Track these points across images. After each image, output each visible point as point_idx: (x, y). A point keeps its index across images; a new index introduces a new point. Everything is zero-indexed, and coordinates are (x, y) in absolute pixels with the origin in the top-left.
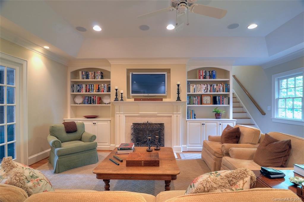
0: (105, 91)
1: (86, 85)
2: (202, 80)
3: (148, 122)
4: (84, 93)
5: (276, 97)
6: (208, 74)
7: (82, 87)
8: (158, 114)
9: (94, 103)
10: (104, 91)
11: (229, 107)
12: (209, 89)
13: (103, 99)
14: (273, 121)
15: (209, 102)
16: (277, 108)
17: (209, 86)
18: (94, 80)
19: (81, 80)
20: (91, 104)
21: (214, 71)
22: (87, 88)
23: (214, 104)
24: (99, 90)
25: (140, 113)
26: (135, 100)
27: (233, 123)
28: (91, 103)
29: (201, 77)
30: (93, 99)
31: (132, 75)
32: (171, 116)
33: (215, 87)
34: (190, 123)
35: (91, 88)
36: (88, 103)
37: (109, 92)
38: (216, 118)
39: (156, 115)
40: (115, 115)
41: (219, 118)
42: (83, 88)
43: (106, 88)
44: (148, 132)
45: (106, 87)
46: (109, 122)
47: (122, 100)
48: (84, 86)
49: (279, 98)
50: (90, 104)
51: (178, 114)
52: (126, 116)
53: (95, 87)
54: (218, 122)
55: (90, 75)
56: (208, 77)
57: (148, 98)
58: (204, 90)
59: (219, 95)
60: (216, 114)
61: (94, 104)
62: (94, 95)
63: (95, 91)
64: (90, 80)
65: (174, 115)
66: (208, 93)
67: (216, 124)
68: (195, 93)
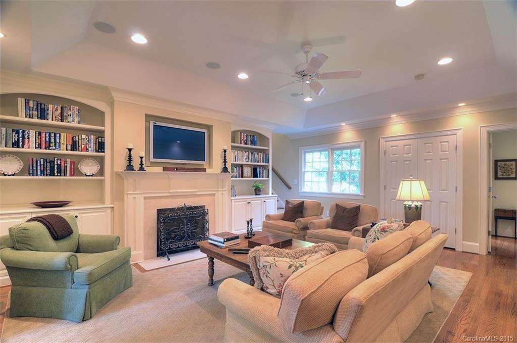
0: (90, 149)
1: (40, 134)
2: (243, 145)
3: (185, 205)
4: (33, 150)
5: (303, 170)
6: (249, 139)
7: (26, 137)
8: (198, 191)
9: (63, 174)
10: (87, 150)
11: (268, 180)
12: (250, 158)
13: (79, 166)
14: (300, 195)
15: (249, 174)
16: (304, 182)
17: (250, 154)
18: (60, 123)
19: (22, 117)
20: (54, 175)
21: (255, 137)
22: (43, 139)
23: (254, 177)
24: (74, 147)
25: (171, 191)
26: (165, 169)
27: (275, 199)
28: (52, 174)
29: (243, 141)
30: (59, 166)
31: (154, 125)
32: (214, 195)
33: (256, 156)
34: (235, 202)
35: (53, 140)
36: (43, 173)
37: (98, 152)
38: (256, 195)
39: (195, 193)
40: (125, 196)
41: (259, 195)
42: (29, 138)
43: (92, 144)
44: (185, 222)
45: (92, 141)
46: (109, 211)
47: (142, 169)
48: (32, 134)
49: (305, 172)
50: (50, 175)
51: (223, 191)
52: (145, 198)
53: (64, 138)
54: (262, 199)
55: (50, 112)
56: (249, 143)
57: (186, 167)
58: (246, 159)
59: (260, 166)
60: (255, 190)
61: (61, 176)
62: (60, 156)
63: (63, 147)
64: (50, 122)
65: (219, 192)
66: (250, 163)
67: (260, 201)
68: (236, 163)
